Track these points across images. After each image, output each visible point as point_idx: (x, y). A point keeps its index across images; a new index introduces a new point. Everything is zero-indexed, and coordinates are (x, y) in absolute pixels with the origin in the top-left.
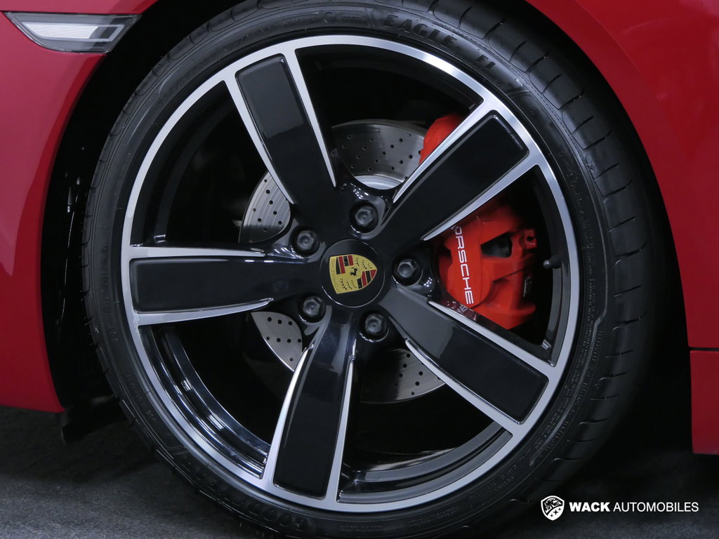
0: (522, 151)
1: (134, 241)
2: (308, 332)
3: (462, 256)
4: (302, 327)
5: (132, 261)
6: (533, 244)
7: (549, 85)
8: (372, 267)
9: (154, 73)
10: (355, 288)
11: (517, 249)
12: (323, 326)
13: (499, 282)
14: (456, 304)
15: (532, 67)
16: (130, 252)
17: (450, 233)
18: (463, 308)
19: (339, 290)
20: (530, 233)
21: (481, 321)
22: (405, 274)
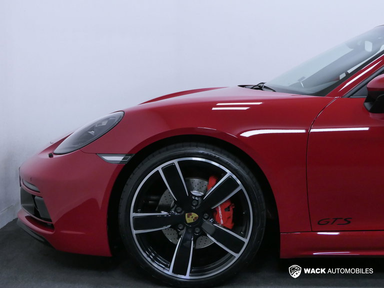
1: (133, 212)
2: (180, 234)
3: (220, 212)
4: (178, 232)
5: (133, 217)
6: (234, 207)
7: (244, 169)
8: (197, 216)
9: (139, 168)
10: (193, 221)
11: (231, 209)
12: (184, 232)
13: (229, 218)
14: (218, 224)
17: (218, 207)
18: (220, 225)
19: (188, 222)
20: (233, 204)
21: (224, 227)
22: (206, 217)
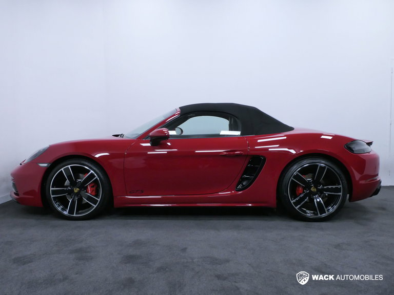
0: (95, 176)
15: (96, 167)
16: (51, 189)
19: (75, 192)
